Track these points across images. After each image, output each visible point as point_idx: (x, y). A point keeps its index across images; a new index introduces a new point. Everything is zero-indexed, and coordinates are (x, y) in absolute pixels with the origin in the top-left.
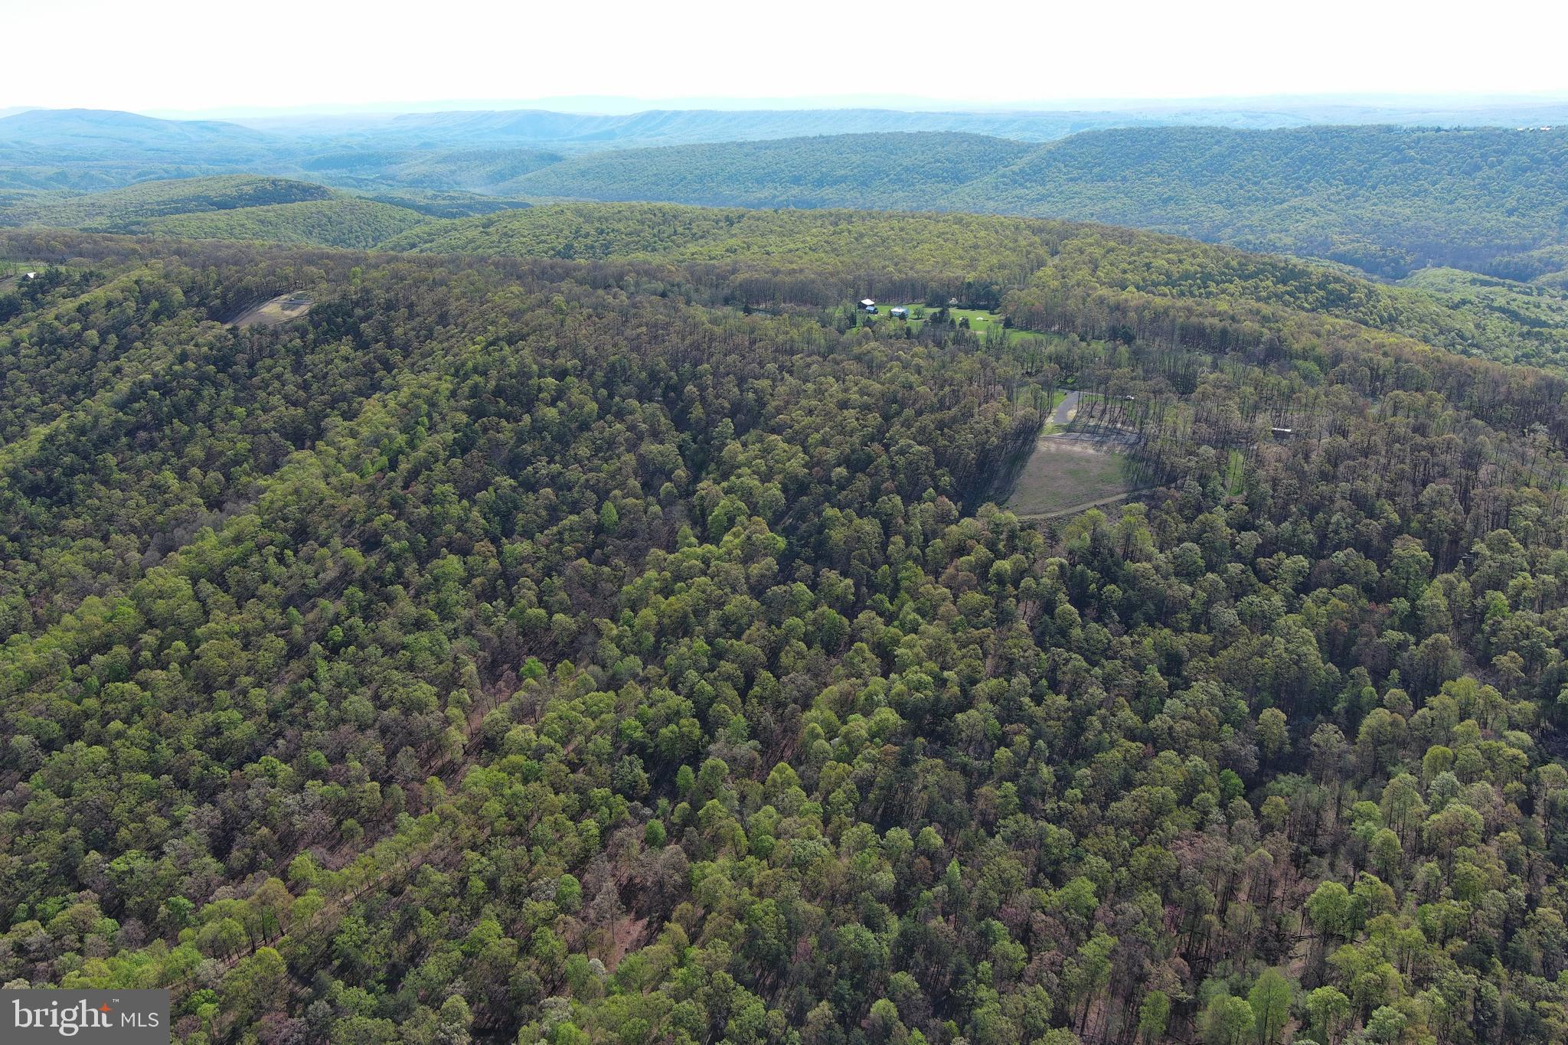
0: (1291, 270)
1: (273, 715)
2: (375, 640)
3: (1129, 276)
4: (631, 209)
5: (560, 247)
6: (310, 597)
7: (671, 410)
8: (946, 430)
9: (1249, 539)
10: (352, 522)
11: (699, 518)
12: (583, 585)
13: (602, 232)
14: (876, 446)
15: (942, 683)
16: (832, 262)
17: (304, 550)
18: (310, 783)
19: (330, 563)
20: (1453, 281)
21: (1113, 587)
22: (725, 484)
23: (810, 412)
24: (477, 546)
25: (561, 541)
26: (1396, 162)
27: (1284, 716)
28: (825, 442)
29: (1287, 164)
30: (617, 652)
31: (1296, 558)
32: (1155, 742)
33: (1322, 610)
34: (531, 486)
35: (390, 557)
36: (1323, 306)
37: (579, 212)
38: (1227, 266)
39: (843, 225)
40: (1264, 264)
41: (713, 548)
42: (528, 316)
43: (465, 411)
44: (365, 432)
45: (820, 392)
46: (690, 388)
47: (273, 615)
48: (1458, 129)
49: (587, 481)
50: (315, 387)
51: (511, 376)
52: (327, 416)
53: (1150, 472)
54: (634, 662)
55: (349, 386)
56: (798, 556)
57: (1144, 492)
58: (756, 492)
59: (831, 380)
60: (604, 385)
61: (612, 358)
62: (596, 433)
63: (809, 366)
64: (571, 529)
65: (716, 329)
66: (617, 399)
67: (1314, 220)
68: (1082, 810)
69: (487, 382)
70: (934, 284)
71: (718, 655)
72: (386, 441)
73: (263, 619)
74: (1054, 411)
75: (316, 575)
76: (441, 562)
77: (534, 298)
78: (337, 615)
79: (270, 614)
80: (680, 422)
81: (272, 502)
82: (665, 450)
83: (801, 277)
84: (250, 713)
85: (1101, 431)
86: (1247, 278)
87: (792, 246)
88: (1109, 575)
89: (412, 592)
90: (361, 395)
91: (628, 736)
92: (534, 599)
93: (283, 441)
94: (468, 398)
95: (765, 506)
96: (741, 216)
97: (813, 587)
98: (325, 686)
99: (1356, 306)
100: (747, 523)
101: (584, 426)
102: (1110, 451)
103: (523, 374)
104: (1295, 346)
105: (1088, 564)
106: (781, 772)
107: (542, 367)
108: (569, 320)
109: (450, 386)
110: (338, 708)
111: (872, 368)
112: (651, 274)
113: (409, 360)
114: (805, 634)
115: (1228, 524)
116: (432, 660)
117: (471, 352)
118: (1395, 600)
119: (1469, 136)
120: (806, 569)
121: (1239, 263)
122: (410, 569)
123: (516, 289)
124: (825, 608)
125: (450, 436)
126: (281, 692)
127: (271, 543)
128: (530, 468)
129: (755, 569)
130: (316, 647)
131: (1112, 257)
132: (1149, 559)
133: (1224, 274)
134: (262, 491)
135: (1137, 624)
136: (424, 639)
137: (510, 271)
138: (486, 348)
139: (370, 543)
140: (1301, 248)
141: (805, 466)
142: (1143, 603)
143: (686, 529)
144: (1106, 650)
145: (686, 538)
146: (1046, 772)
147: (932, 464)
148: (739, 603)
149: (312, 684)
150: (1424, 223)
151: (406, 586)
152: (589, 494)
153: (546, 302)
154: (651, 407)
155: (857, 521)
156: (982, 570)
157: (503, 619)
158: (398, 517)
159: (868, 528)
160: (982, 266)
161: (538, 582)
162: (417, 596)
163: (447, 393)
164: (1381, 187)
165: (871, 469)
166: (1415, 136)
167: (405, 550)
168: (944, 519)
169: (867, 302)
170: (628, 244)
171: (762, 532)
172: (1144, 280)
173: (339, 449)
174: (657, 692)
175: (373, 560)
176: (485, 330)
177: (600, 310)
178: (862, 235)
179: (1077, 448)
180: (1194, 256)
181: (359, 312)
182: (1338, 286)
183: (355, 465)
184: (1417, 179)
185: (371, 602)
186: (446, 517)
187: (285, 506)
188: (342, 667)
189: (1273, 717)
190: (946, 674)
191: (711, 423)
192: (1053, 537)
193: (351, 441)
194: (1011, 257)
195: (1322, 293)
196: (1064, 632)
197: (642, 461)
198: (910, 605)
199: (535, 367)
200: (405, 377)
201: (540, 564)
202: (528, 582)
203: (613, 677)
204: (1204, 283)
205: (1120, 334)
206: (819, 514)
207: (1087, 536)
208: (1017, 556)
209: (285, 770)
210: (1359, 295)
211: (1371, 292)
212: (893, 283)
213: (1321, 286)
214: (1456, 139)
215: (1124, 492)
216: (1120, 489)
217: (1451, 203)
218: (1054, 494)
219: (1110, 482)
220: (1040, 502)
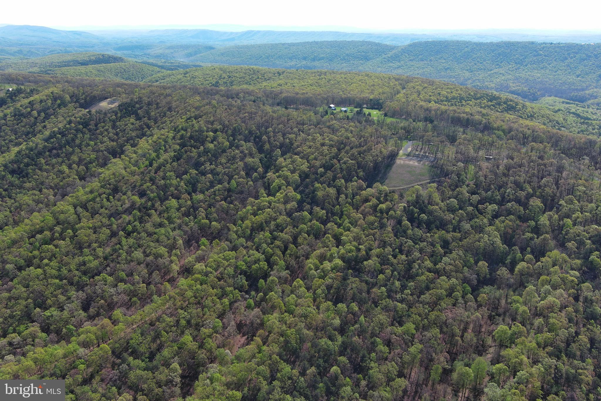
0: (494, 97)
1: (106, 258)
2: (144, 231)
3: (432, 98)
4: (241, 68)
5: (214, 82)
6: (119, 214)
7: (257, 146)
8: (362, 155)
9: (475, 198)
10: (135, 186)
11: (267, 187)
12: (223, 211)
13: (230, 77)
14: (335, 160)
15: (359, 250)
16: (319, 90)
17: (117, 196)
18: (120, 284)
19: (127, 201)
20: (555, 102)
21: (424, 215)
22: (277, 174)
23: (310, 147)
24: (183, 196)
25: (215, 194)
26: (535, 56)
27: (487, 264)
28: (316, 159)
29: (493, 56)
30: (236, 237)
31: (493, 205)
32: (438, 273)
33: (502, 225)
34: (203, 174)
35: (150, 199)
36: (506, 110)
37: (221, 69)
38: (469, 94)
39: (323, 76)
40: (484, 94)
41: (272, 198)
42: (202, 109)
43: (178, 144)
44: (140, 152)
45: (314, 140)
46: (264, 137)
47: (105, 221)
48: (559, 44)
49: (225, 172)
50: (121, 134)
51: (196, 131)
52: (125, 145)
53: (439, 172)
54: (242, 240)
55: (134, 134)
56: (305, 201)
57: (437, 179)
58: (289, 177)
59: (318, 135)
60: (232, 136)
61: (234, 125)
62: (228, 154)
63: (310, 129)
64: (219, 190)
65: (274, 115)
66: (236, 141)
67: (503, 78)
68: (410, 298)
69: (187, 133)
70: (358, 99)
71: (274, 238)
72: (148, 155)
73: (101, 222)
74: (403, 148)
75: (121, 206)
76: (169, 202)
77: (205, 102)
78: (130, 221)
79: (104, 220)
80: (261, 150)
81: (104, 178)
82: (254, 161)
83: (307, 96)
84: (97, 257)
85: (420, 156)
86: (476, 99)
87: (303, 84)
88: (422, 211)
89: (158, 213)
90: (138, 138)
91: (240, 268)
92: (204, 216)
93: (108, 155)
94: (180, 140)
95: (292, 182)
96: (283, 72)
97: (310, 213)
98: (125, 248)
99: (518, 111)
100: (285, 189)
101: (224, 151)
102: (424, 164)
103: (200, 131)
104: (495, 125)
105: (415, 206)
106: (298, 282)
107: (208, 128)
108: (218, 110)
109: (173, 135)
110: (130, 256)
111: (334, 131)
112: (249, 93)
113: (157, 125)
114: (307, 231)
115: (467, 192)
116: (166, 239)
117: (181, 122)
118: (530, 221)
119: (563, 46)
120: (308, 207)
121: (474, 94)
122: (158, 204)
123: (198, 98)
124: (315, 221)
125: (172, 154)
126: (108, 250)
127: (104, 193)
128: (203, 167)
129: (289, 206)
130: (121, 233)
131: (426, 90)
132: (437, 205)
133: (468, 97)
134: (100, 174)
135: (432, 229)
136: (163, 230)
137: (195, 91)
138: (186, 120)
139: (142, 194)
140: (498, 88)
141: (308, 168)
142: (435, 221)
143: (262, 191)
144: (421, 238)
145: (262, 194)
146: (397, 284)
147: (356, 168)
148: (282, 219)
149: (120, 247)
150: (545, 80)
151: (156, 211)
152: (225, 177)
153: (209, 104)
154: (250, 144)
155: (327, 189)
156: (375, 208)
157: (192, 224)
158: (153, 184)
159: (332, 191)
160: (376, 93)
161: (206, 210)
162: (160, 214)
163: (171, 137)
164: (529, 65)
165: (333, 169)
166: (542, 46)
167: (155, 197)
168: (361, 188)
169: (332, 106)
170: (240, 82)
171: (291, 192)
172: (438, 99)
173: (130, 158)
174: (251, 252)
175: (143, 200)
176: (186, 114)
177: (230, 106)
178: (330, 80)
179: (411, 163)
180: (457, 90)
181: (137, 106)
182: (511, 103)
183: (136, 164)
184: (543, 63)
185: (142, 216)
186: (171, 185)
187: (110, 179)
188: (131, 241)
189: (483, 265)
190: (360, 246)
191: (272, 151)
192: (401, 196)
193: (135, 155)
194: (387, 90)
195: (505, 105)
196: (405, 232)
197: (246, 164)
198: (347, 221)
199: (205, 128)
200: (155, 131)
201: (207, 203)
202: (202, 210)
203: (234, 246)
204: (461, 101)
205: (428, 120)
206: (313, 186)
207: (414, 195)
208: (388, 203)
209: (110, 279)
210: (519, 106)
211: (524, 105)
212: (342, 99)
213: (505, 103)
214: (558, 47)
215: (429, 179)
216: (427, 178)
217: (556, 72)
218: (402, 180)
219: (423, 175)
220: (397, 183)
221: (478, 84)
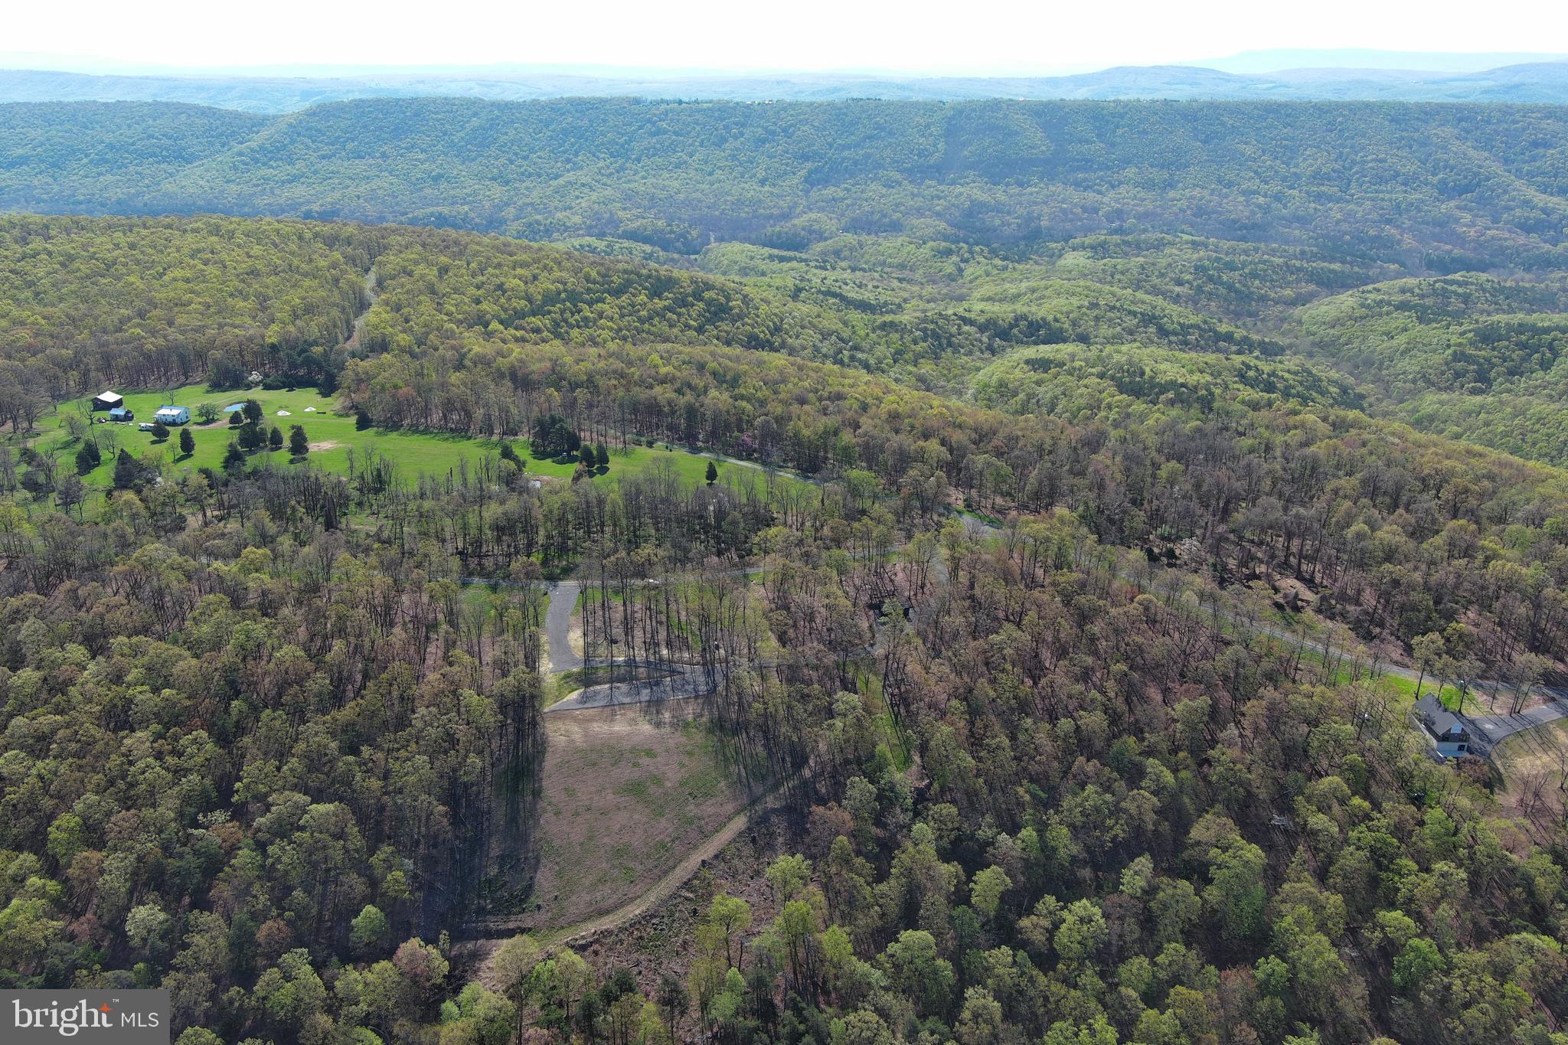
0: (659, 279)
8: (366, 751)
9: (989, 881)
16: (29, 318)
26: (653, 135)
28: (92, 836)
29: (552, 138)
36: (709, 321)
38: (589, 278)
39: (36, 244)
40: (625, 272)
48: (697, 102)
57: (771, 802)
59: (77, 651)
67: (594, 196)
74: (545, 639)
85: (643, 673)
86: (618, 293)
99: (740, 317)
102: (678, 721)
104: (804, 432)
118: (1261, 961)
119: (709, 109)
121: (600, 274)
131: (451, 279)
133: (589, 290)
140: (591, 227)
147: (356, 839)
150: (695, 196)
160: (280, 310)
164: (645, 160)
165: (221, 891)
166: (664, 106)
169: (109, 397)
178: (71, 259)
179: (620, 727)
180: (547, 268)
182: (712, 294)
184: (675, 152)
195: (701, 305)
204: (575, 306)
210: (736, 302)
211: (745, 296)
212: (148, 357)
213: (696, 296)
214: (699, 111)
215: (738, 813)
216: (729, 808)
217: (711, 174)
218: (619, 852)
219: (706, 795)
220: (602, 881)
221: (539, 217)
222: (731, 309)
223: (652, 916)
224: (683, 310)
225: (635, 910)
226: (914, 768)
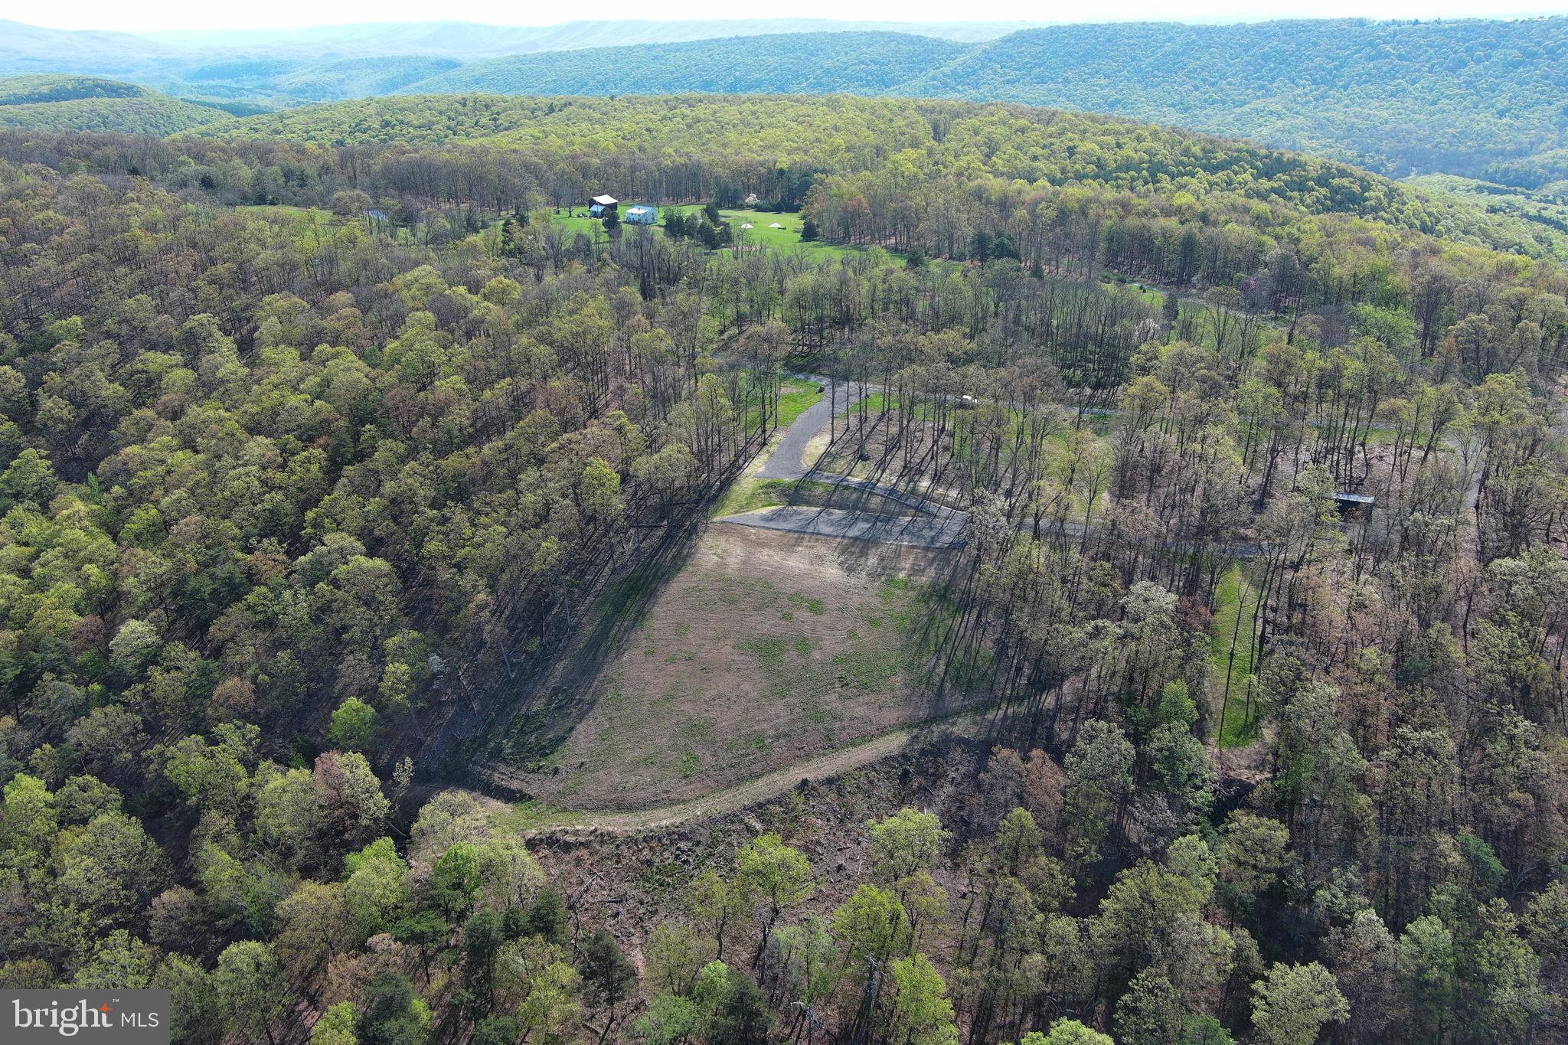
0: (1279, 160)
4: (441, 98)
9: (1298, 991)
14: (268, 550)
20: (1453, 189)
26: (1371, 59)
29: (1248, 63)
36: (1327, 209)
37: (381, 105)
38: (1186, 152)
40: (1239, 151)
48: (1438, 22)
53: (987, 648)
57: (963, 727)
70: (722, 172)
74: (776, 438)
85: (876, 502)
86: (1213, 169)
96: (566, 105)
99: (1374, 210)
102: (885, 570)
121: (1203, 149)
131: (1019, 139)
133: (1182, 163)
150: (1405, 126)
164: (1354, 87)
172: (1063, 170)
179: (796, 562)
180: (1139, 139)
182: (1345, 182)
184: (1394, 78)
195: (1324, 191)
204: (1153, 175)
205: (991, 248)
210: (1375, 194)
211: (1391, 191)
213: (1322, 181)
214: (1438, 32)
215: (903, 727)
216: (890, 716)
217: (1433, 103)
218: (693, 729)
219: (865, 686)
220: (648, 762)
222: (1366, 199)
223: (683, 837)
224: (1296, 194)
225: (664, 819)
226: (1254, 746)
